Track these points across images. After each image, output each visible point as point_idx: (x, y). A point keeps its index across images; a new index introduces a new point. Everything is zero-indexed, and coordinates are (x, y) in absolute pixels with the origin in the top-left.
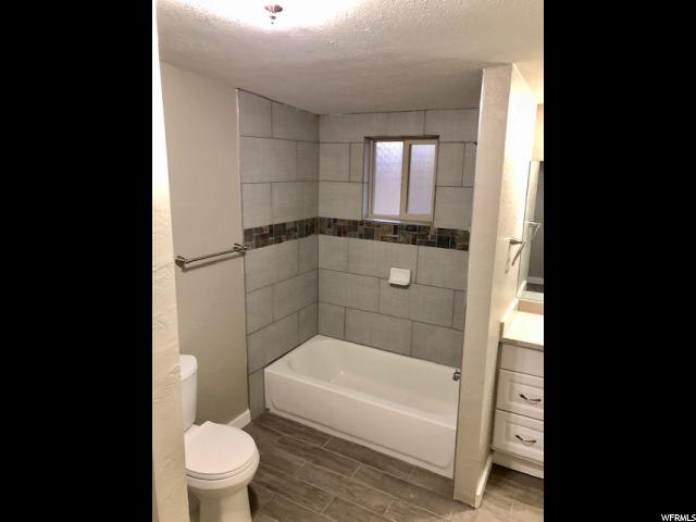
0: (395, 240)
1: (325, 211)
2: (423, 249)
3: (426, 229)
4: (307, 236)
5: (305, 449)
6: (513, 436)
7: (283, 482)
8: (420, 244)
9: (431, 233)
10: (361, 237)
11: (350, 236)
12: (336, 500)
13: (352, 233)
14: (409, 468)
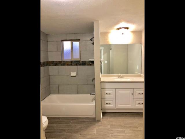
0: (71, 65)
1: (51, 59)
2: (78, 66)
3: (79, 61)
4: (46, 66)
5: (55, 122)
6: (106, 104)
7: (52, 130)
8: (78, 65)
9: (80, 62)
10: (62, 65)
11: (59, 65)
12: (68, 129)
13: (59, 64)
14: (84, 118)
